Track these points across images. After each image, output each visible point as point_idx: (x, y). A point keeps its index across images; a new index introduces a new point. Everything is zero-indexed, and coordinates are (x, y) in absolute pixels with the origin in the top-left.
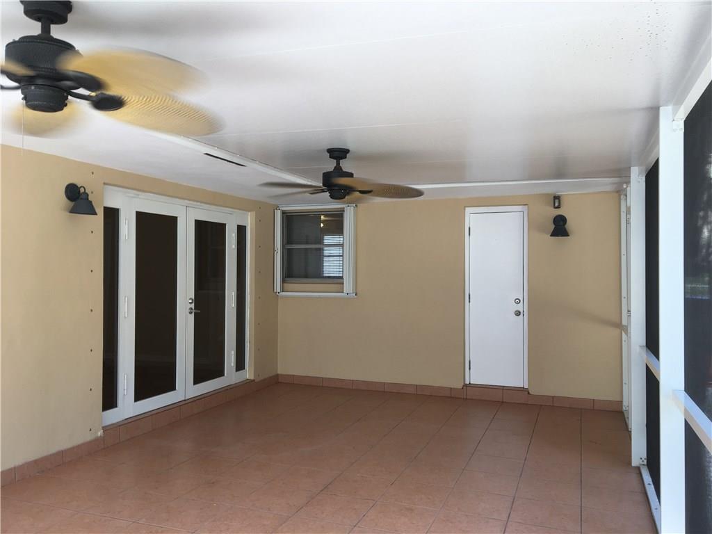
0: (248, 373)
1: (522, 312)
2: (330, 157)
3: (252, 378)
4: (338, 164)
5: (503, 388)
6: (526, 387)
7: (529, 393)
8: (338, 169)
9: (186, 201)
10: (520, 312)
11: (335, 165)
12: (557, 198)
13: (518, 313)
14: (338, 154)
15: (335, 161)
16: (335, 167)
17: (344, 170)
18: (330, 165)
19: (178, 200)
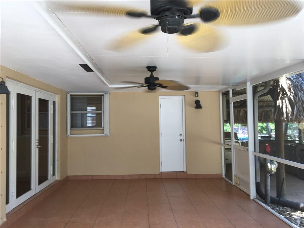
0: (57, 177)
1: (182, 139)
2: (148, 71)
3: (59, 179)
4: (152, 73)
5: (176, 172)
6: (185, 171)
7: (187, 174)
8: (152, 75)
9: (36, 88)
10: (182, 140)
11: (150, 74)
12: (197, 93)
13: (181, 140)
14: (152, 69)
15: (150, 72)
16: (151, 75)
17: (155, 76)
18: (148, 74)
19: (32, 87)
